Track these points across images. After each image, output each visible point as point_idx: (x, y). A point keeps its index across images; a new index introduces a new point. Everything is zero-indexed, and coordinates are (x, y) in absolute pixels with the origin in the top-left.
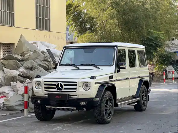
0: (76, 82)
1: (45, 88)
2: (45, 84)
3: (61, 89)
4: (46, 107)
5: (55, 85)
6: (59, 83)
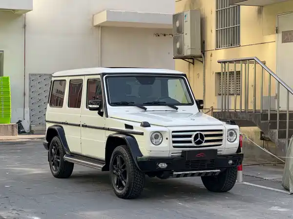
0: (221, 130)
1: (174, 142)
3: (202, 143)
5: (190, 136)
6: (198, 134)
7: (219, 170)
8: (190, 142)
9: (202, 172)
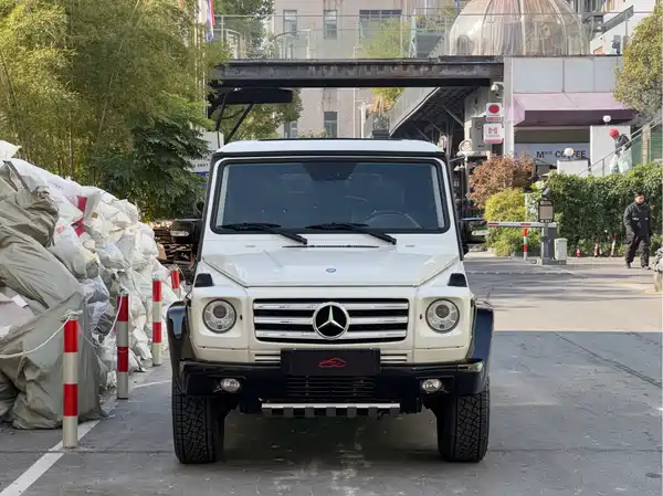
0: (405, 301)
1: (259, 327)
2: (257, 313)
3: (339, 331)
4: (264, 406)
5: (308, 314)
6: (328, 308)
7: (398, 405)
8: (308, 328)
9: (345, 406)
